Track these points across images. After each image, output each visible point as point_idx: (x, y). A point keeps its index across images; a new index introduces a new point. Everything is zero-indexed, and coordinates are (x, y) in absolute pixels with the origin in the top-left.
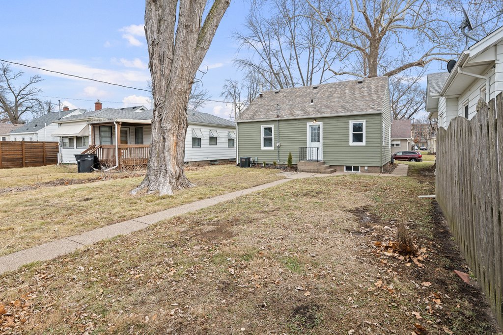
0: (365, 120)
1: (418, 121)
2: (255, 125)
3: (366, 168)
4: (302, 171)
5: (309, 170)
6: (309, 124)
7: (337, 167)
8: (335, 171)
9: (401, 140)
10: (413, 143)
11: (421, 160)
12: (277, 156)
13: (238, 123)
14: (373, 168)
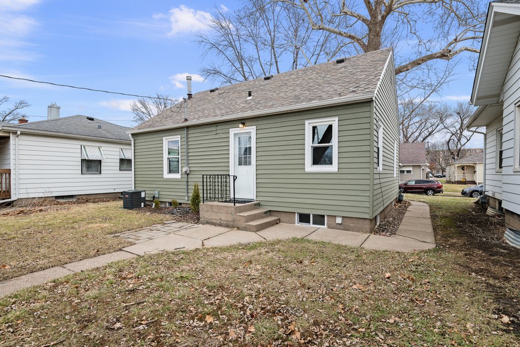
0: (336, 119)
1: (434, 146)
2: (155, 137)
3: (339, 220)
4: (208, 223)
5: (218, 222)
6: (233, 131)
7: (283, 214)
8: (276, 223)
9: (413, 166)
10: (428, 170)
11: (442, 191)
12: (186, 191)
13: (133, 135)
14: (355, 221)
